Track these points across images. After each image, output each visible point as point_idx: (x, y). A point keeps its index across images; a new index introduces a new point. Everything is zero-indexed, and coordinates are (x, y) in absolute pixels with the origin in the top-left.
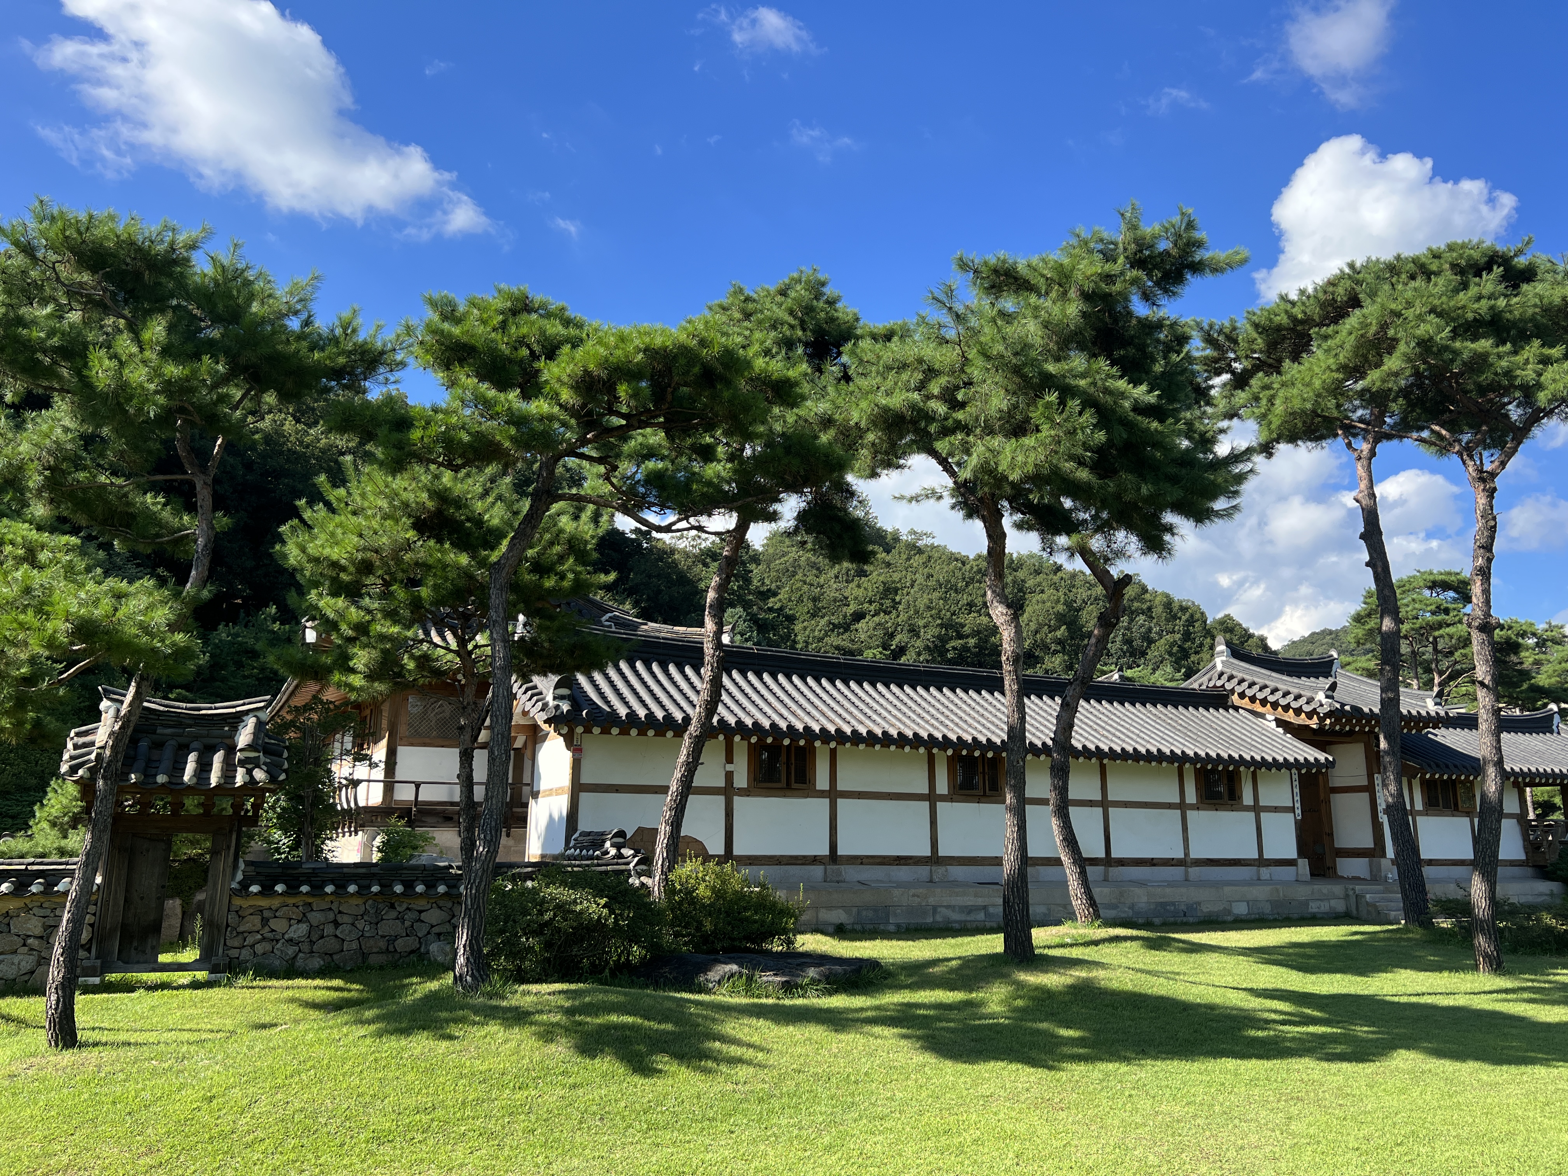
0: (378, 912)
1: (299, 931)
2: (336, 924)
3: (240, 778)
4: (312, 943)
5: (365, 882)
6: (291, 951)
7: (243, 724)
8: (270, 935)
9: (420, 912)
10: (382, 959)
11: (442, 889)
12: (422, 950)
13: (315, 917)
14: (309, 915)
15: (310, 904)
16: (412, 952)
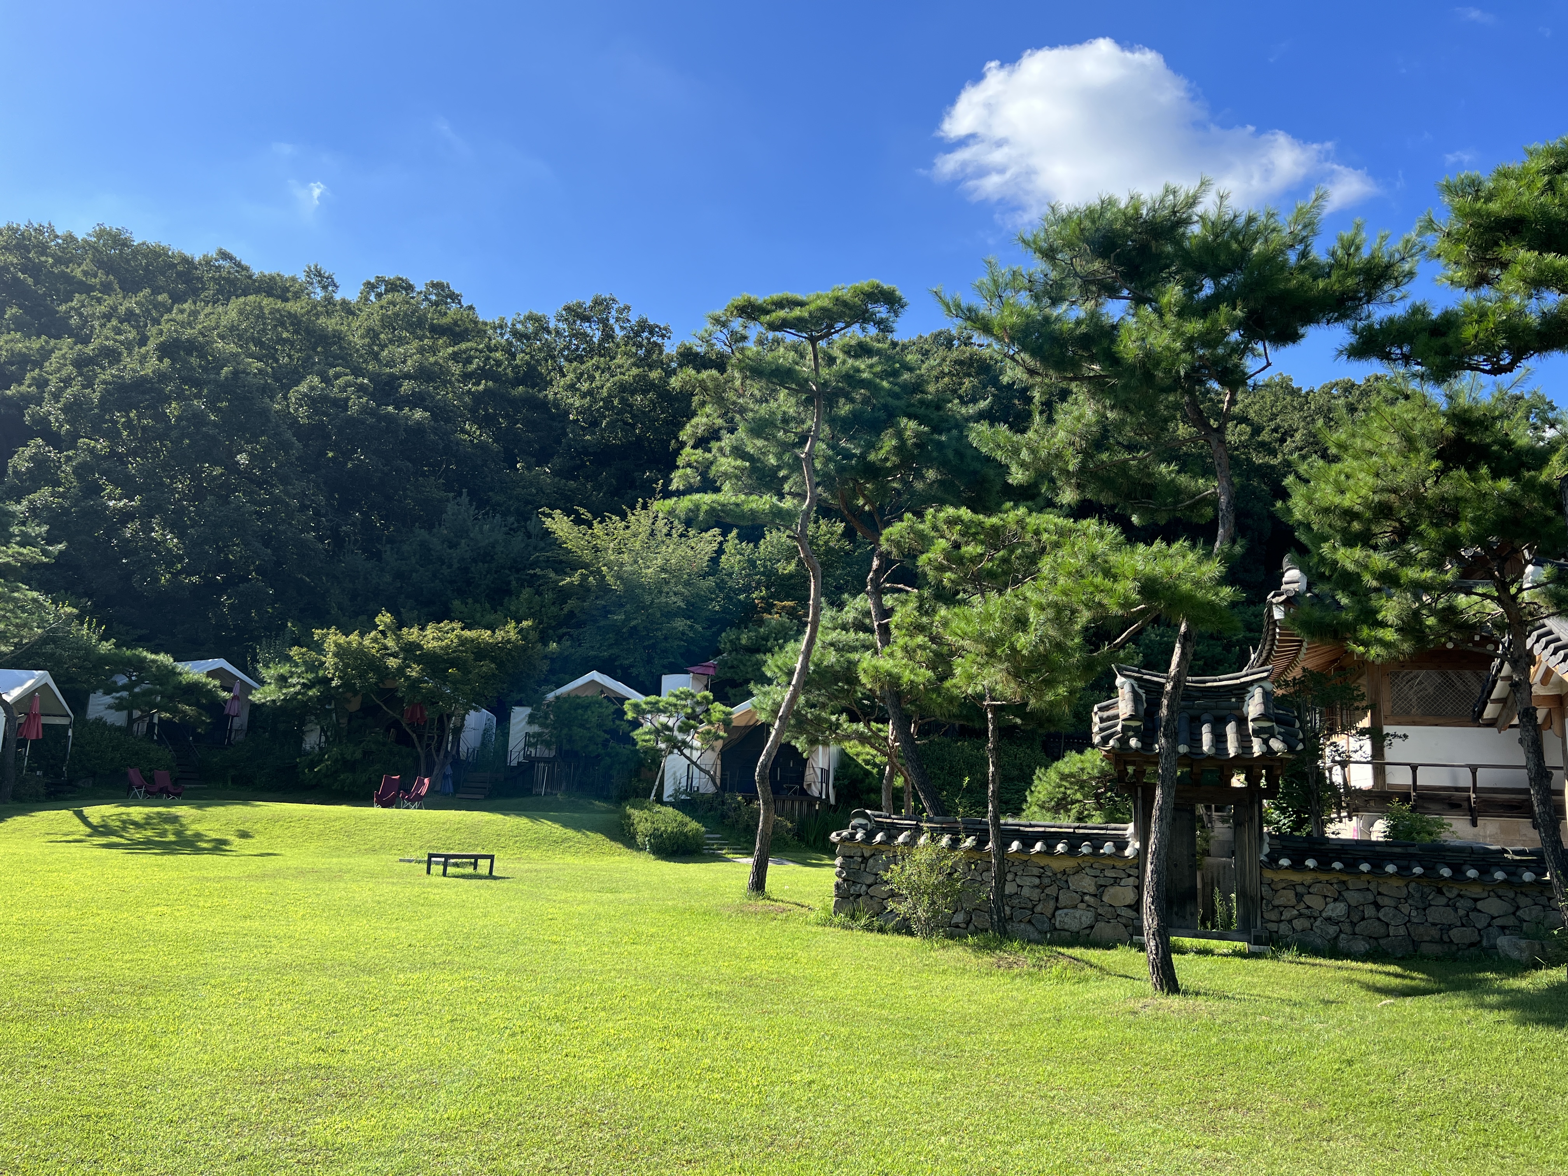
0: (1423, 897)
1: (1337, 910)
2: (1378, 907)
3: (1257, 748)
4: (1353, 924)
5: (1404, 863)
6: (1332, 930)
7: (1249, 695)
8: (1306, 911)
9: (1476, 900)
10: (1437, 949)
11: (1499, 875)
12: (1484, 943)
13: (1353, 897)
14: (1345, 894)
15: (1344, 882)
16: (1472, 945)
